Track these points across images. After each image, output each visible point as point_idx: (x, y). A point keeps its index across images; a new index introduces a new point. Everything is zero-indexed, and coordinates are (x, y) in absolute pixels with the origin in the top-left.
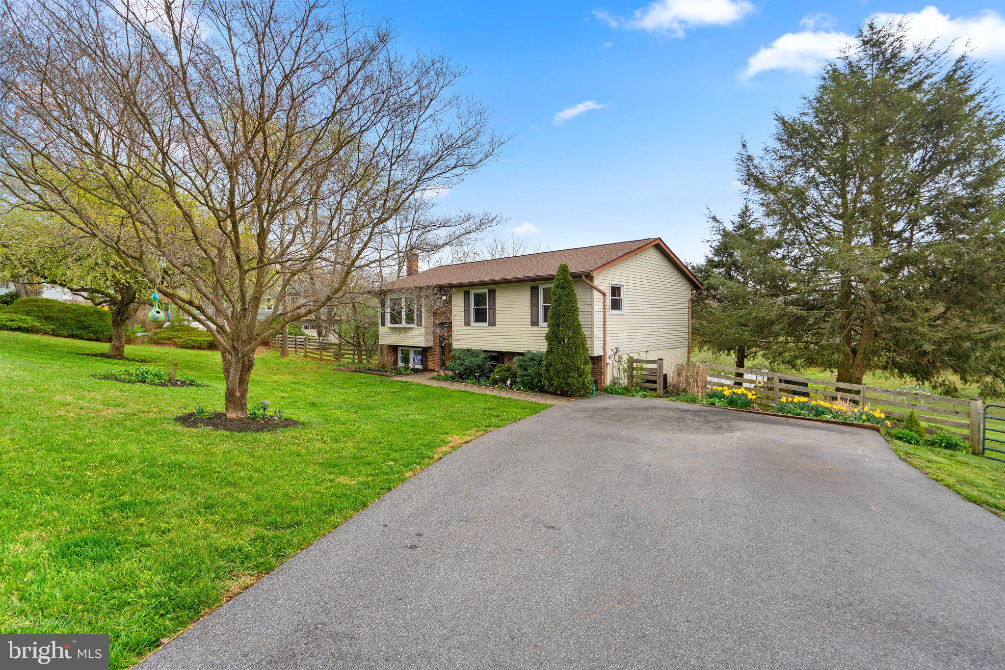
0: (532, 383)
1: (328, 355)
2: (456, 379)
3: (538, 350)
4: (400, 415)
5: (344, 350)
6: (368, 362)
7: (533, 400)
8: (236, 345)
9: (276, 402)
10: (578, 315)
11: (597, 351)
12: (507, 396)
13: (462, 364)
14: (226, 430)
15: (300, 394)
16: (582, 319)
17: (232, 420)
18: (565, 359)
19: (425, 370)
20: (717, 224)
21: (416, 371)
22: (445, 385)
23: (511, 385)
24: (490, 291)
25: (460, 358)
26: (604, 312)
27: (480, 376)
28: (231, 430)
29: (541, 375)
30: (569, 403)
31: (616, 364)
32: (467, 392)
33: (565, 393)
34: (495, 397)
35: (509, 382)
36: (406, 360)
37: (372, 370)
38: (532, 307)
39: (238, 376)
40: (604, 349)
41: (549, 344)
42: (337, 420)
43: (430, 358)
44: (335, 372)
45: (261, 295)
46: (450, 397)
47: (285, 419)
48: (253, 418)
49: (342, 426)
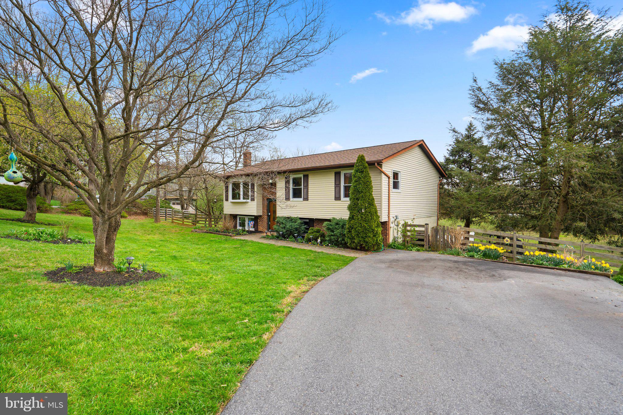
0: (337, 241)
1: (188, 222)
2: (280, 238)
3: (340, 217)
4: (243, 267)
5: (199, 218)
6: (216, 226)
7: (339, 253)
8: (102, 208)
9: (145, 256)
10: (372, 192)
11: (384, 219)
12: (320, 251)
13: (284, 228)
14: (90, 284)
15: (166, 249)
16: (374, 194)
17: (100, 274)
18: (364, 224)
19: (257, 231)
20: (456, 134)
21: (250, 232)
22: (273, 242)
23: (321, 242)
24: (304, 176)
25: (283, 223)
26: (389, 190)
27: (298, 236)
28: (94, 284)
29: (344, 235)
30: (367, 256)
31: (396, 227)
32: (289, 247)
33: (363, 248)
34: (311, 251)
35: (319, 240)
36: (243, 224)
37: (219, 232)
38: (335, 187)
39: (105, 236)
40: (389, 217)
41: (351, 213)
42: (193, 272)
43: (260, 223)
44: (193, 233)
45: (126, 166)
46: (278, 251)
47: (149, 271)
48: (119, 272)
49: (197, 277)
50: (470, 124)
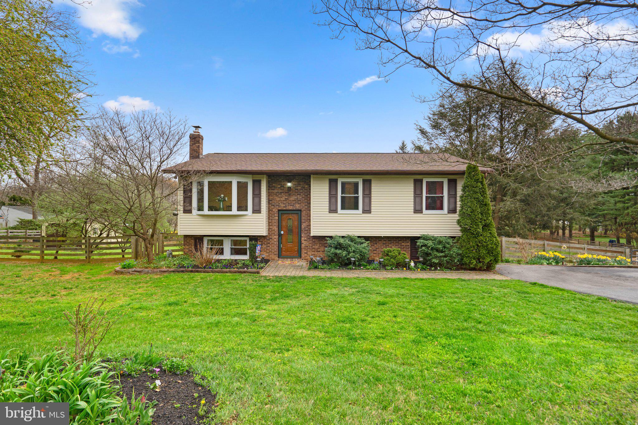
0: (448, 262)
24: (364, 181)
29: (461, 254)
33: (488, 268)
35: (413, 264)
38: (415, 197)
43: (262, 247)
50: (403, 144)
